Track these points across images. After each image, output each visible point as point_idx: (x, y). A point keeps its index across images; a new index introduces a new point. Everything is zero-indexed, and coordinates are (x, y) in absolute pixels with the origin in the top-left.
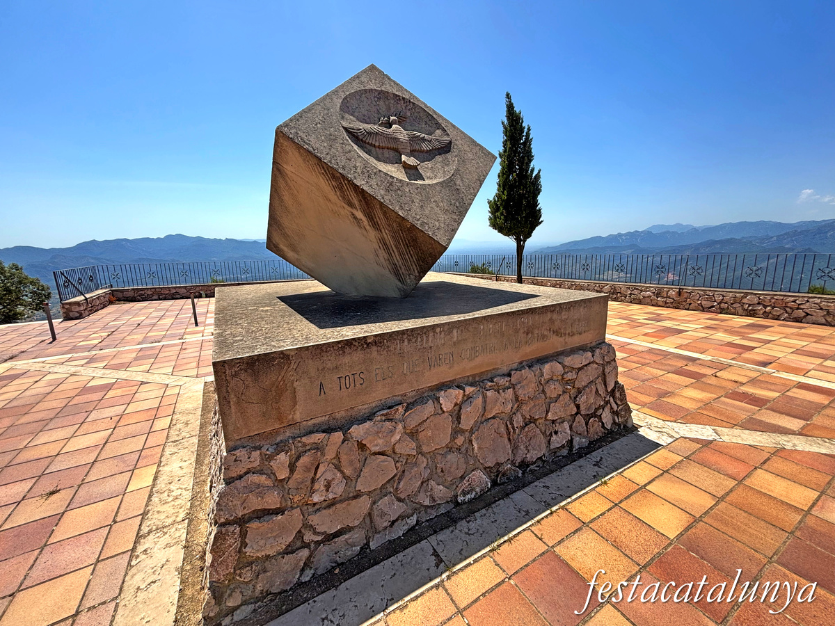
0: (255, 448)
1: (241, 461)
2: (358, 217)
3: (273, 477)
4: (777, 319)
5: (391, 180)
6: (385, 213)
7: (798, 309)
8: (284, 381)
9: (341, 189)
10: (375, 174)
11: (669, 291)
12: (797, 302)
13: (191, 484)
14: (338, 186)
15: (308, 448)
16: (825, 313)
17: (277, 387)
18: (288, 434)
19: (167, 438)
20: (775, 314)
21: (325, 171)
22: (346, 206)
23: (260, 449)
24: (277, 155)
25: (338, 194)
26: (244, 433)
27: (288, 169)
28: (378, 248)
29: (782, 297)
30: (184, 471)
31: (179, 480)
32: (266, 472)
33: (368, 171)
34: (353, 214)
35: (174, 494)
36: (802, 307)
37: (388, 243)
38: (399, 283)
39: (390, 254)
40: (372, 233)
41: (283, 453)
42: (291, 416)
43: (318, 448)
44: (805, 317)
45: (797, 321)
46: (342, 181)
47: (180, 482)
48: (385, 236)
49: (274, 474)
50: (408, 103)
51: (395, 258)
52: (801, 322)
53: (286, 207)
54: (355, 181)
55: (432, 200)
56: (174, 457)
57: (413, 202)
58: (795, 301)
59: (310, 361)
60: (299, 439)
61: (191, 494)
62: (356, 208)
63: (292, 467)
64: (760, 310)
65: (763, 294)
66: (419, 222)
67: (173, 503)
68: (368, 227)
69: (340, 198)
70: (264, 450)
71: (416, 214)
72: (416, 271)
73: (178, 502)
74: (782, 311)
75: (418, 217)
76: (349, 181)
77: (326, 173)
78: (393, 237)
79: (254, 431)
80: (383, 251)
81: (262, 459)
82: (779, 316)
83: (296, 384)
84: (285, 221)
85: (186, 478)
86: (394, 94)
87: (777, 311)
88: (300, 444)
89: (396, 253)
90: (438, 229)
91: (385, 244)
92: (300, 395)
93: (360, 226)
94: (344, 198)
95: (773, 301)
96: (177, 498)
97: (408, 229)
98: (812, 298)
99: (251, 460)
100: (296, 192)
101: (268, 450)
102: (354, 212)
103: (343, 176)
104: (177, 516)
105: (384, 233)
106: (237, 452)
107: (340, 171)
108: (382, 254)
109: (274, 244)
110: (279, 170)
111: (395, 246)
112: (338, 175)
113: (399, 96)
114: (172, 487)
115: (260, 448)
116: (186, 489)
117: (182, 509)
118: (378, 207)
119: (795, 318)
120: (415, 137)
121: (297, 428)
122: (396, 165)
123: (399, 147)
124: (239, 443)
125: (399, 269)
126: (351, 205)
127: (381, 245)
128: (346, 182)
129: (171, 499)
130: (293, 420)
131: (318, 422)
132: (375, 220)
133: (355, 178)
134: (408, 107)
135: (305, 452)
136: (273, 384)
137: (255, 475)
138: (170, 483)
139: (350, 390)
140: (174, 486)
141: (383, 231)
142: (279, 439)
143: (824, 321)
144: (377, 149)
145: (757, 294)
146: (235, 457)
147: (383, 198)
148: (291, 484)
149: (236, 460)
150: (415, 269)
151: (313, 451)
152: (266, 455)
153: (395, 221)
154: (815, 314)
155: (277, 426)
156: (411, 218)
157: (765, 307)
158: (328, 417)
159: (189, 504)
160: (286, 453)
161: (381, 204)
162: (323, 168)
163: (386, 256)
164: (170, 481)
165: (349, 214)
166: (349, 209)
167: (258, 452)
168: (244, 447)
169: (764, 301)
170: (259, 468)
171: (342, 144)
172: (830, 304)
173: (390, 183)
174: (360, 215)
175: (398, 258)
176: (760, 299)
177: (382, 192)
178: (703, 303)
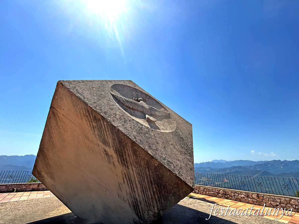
2: (110, 154)
5: (141, 126)
6: (135, 152)
9: (100, 129)
10: (130, 121)
11: (252, 195)
14: (97, 126)
21: (89, 114)
22: (101, 144)
24: (54, 101)
25: (96, 133)
27: (61, 112)
28: (122, 182)
33: (125, 118)
34: (105, 151)
37: (133, 179)
38: (137, 218)
39: (133, 189)
40: (120, 168)
46: (102, 122)
48: (131, 172)
50: (147, 96)
51: (136, 192)
53: (53, 143)
54: (113, 123)
55: (170, 143)
57: (158, 143)
62: (109, 146)
66: (166, 161)
68: (116, 163)
69: (97, 137)
71: (162, 154)
72: (156, 208)
75: (164, 156)
76: (107, 122)
77: (90, 116)
78: (139, 174)
80: (126, 185)
84: (50, 154)
86: (141, 91)
89: (139, 189)
90: (181, 168)
91: (130, 180)
93: (109, 162)
94: (100, 137)
97: (156, 168)
100: (63, 130)
102: (107, 149)
103: (103, 118)
105: (131, 170)
107: (101, 114)
108: (126, 188)
109: (38, 171)
110: (53, 113)
111: (139, 183)
112: (100, 117)
113: (143, 92)
118: (130, 145)
120: (152, 108)
122: (143, 119)
123: (144, 111)
125: (139, 204)
126: (105, 142)
127: (125, 180)
128: (105, 123)
132: (125, 157)
133: (114, 121)
134: (147, 97)
141: (130, 167)
144: (131, 110)
147: (135, 138)
150: (156, 206)
153: (144, 159)
156: (158, 157)
161: (133, 143)
162: (88, 111)
163: (129, 190)
165: (102, 150)
166: (103, 146)
171: (108, 100)
173: (141, 128)
174: (111, 152)
175: (140, 194)
177: (135, 134)
178: (272, 203)
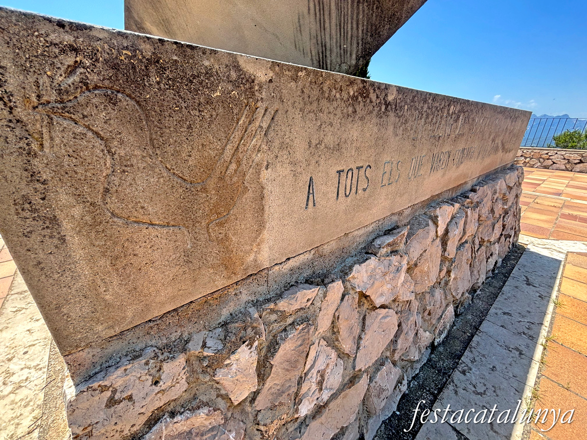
0: (171, 350)
1: (130, 398)
3: (222, 404)
4: (532, 167)
7: (548, 159)
8: (239, 163)
12: (549, 154)
13: (46, 358)
15: (290, 320)
16: (567, 161)
17: (221, 179)
18: (245, 297)
19: (10, 289)
20: (531, 163)
23: (184, 350)
26: (131, 315)
29: (539, 151)
30: (36, 336)
31: (26, 353)
32: (204, 399)
35: (15, 379)
36: (551, 157)
41: (244, 347)
42: (252, 257)
43: (306, 319)
44: (552, 165)
45: (546, 168)
47: (27, 356)
49: (226, 398)
51: (328, 29)
52: (548, 169)
56: (19, 316)
58: (547, 154)
59: (298, 116)
60: (272, 306)
61: (45, 376)
63: (263, 370)
64: (521, 161)
65: (526, 149)
67: (12, 396)
70: (195, 348)
73: (23, 393)
74: (537, 161)
79: (163, 304)
80: (312, 18)
81: (193, 371)
82: (534, 165)
83: (265, 174)
85: (38, 348)
87: (533, 161)
88: (274, 317)
89: (334, 22)
91: (320, 2)
92: (273, 205)
95: (532, 153)
96: (21, 387)
98: (560, 151)
99: (162, 385)
101: (204, 346)
104: (18, 424)
106: (116, 379)
108: (310, 24)
111: (337, 5)
114: (13, 366)
115: (183, 345)
116: (37, 368)
117: (29, 408)
119: (545, 166)
121: (262, 281)
124: (117, 346)
125: (328, 54)
127: (312, 5)
129: (9, 388)
130: (256, 266)
131: (298, 264)
135: (285, 330)
136: (209, 169)
137: (178, 418)
138: (9, 360)
139: (349, 199)
140: (15, 364)
142: (225, 313)
143: (564, 168)
145: (522, 149)
146: (108, 394)
148: (261, 403)
149: (112, 402)
150: (355, 52)
151: (300, 327)
152: (201, 359)
154: (559, 163)
155: (221, 283)
157: (526, 158)
158: (313, 252)
159: (41, 396)
160: (251, 345)
163: (315, 28)
164: (9, 356)
167: (181, 359)
168: (136, 356)
169: (526, 154)
170: (186, 396)
172: (571, 155)
176: (523, 152)
